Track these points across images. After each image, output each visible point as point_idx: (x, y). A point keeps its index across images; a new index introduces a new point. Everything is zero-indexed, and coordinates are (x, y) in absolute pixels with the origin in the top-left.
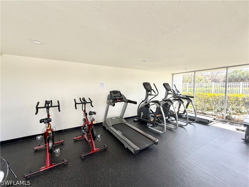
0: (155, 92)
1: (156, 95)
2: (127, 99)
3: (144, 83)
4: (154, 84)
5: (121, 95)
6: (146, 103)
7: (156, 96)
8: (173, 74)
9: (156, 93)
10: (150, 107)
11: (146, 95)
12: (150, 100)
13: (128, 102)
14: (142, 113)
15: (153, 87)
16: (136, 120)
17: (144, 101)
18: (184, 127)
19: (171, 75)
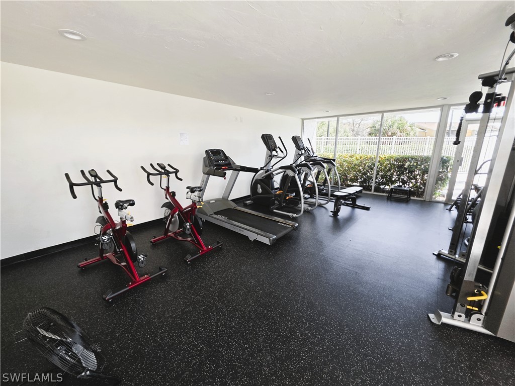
0: (282, 152)
1: (284, 156)
2: (237, 164)
3: (263, 135)
4: (279, 137)
5: (226, 157)
6: (266, 172)
7: (283, 158)
8: (303, 120)
10: (273, 178)
12: (272, 166)
13: (239, 170)
15: (279, 144)
16: (249, 203)
17: (264, 168)
18: (323, 206)
19: (301, 120)
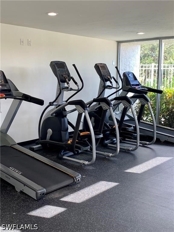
0: (76, 83)
1: (78, 88)
3: (51, 63)
4: (74, 65)
6: (57, 108)
7: (79, 91)
9: (78, 86)
10: (66, 116)
11: (57, 90)
12: (66, 101)
14: (50, 131)
17: (54, 103)
18: (131, 152)
19: (116, 45)
